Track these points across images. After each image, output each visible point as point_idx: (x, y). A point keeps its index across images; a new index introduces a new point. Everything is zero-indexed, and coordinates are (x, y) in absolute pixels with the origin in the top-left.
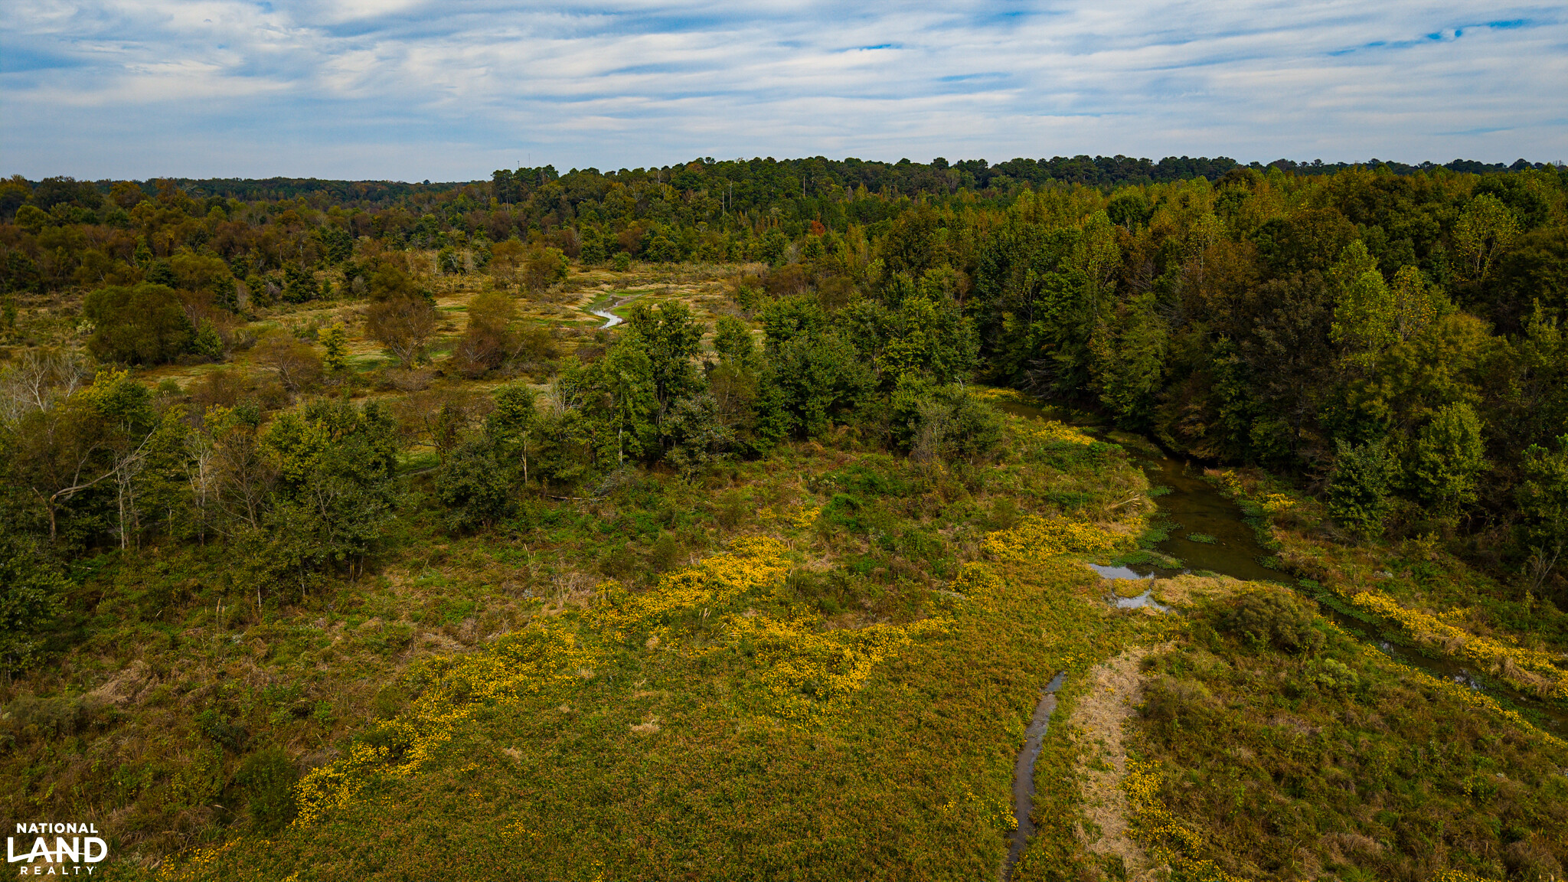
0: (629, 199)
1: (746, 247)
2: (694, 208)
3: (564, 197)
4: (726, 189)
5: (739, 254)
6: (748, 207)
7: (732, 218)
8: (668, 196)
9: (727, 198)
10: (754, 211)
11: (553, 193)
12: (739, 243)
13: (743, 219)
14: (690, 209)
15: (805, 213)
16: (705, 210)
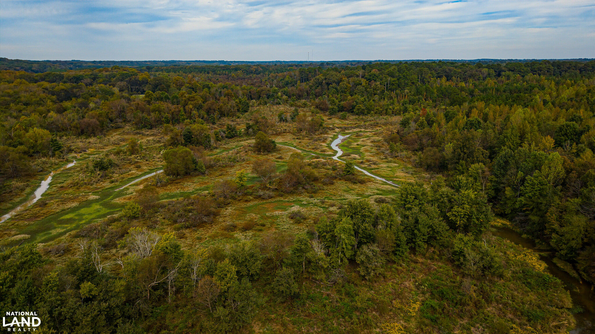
0: (349, 85)
1: (394, 109)
2: (373, 89)
3: (324, 82)
4: (387, 81)
5: (391, 112)
6: (396, 89)
7: (389, 93)
8: (364, 84)
9: (387, 84)
10: (398, 91)
11: (320, 80)
12: (391, 107)
13: (393, 94)
14: (372, 89)
15: (418, 92)
16: (378, 90)
